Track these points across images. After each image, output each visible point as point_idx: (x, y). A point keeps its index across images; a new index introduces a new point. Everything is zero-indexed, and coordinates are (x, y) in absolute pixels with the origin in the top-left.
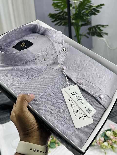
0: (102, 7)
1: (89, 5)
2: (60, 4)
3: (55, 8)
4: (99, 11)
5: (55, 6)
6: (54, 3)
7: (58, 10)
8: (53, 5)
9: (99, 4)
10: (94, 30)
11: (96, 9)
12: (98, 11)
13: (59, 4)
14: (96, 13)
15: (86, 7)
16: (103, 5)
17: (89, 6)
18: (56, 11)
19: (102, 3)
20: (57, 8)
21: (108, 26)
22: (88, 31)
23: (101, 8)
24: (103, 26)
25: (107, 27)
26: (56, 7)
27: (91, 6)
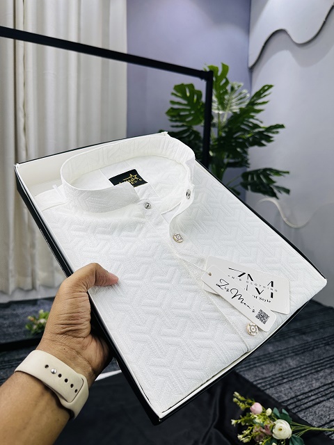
0: (280, 130)
1: (251, 122)
2: (187, 113)
3: (171, 120)
4: (272, 139)
5: (172, 116)
6: (172, 108)
7: (177, 126)
8: (168, 113)
9: (274, 123)
10: (255, 179)
11: (266, 133)
12: (269, 139)
13: (182, 113)
14: (263, 142)
15: (243, 127)
16: (282, 126)
17: (251, 125)
18: (173, 126)
19: (280, 123)
20: (176, 121)
21: (288, 173)
22: (241, 180)
23: (277, 132)
24: (277, 173)
25: (286, 175)
26: (174, 119)
27: (256, 126)
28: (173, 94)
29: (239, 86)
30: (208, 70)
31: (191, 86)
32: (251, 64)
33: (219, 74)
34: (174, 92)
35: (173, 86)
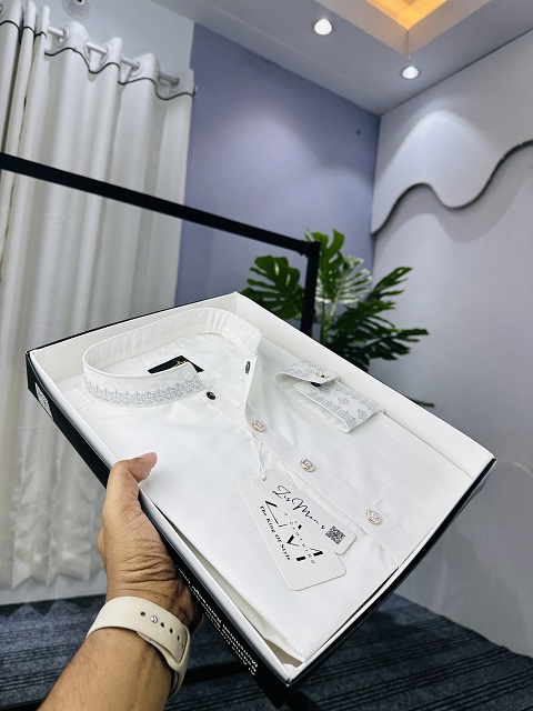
1: (375, 324)
2: (274, 299)
4: (407, 351)
11: (398, 341)
13: (266, 299)
15: (362, 329)
23: (416, 341)
28: (252, 269)
29: (356, 264)
30: (312, 240)
31: (283, 262)
32: (375, 228)
33: (328, 245)
34: (256, 267)
35: (255, 258)
